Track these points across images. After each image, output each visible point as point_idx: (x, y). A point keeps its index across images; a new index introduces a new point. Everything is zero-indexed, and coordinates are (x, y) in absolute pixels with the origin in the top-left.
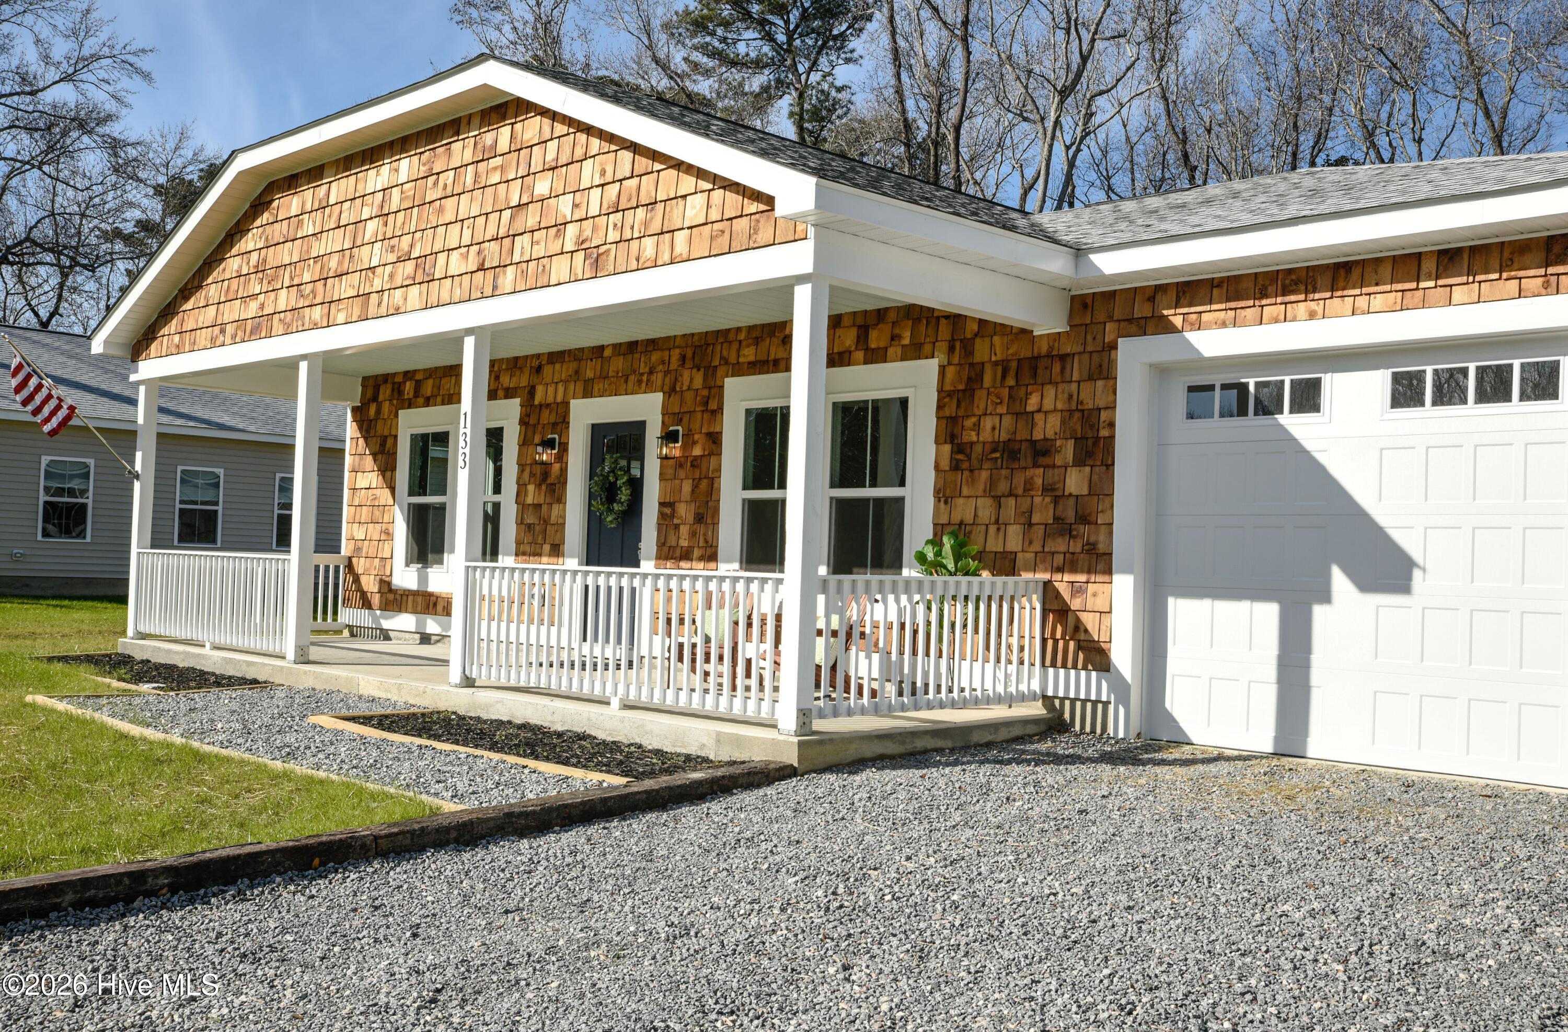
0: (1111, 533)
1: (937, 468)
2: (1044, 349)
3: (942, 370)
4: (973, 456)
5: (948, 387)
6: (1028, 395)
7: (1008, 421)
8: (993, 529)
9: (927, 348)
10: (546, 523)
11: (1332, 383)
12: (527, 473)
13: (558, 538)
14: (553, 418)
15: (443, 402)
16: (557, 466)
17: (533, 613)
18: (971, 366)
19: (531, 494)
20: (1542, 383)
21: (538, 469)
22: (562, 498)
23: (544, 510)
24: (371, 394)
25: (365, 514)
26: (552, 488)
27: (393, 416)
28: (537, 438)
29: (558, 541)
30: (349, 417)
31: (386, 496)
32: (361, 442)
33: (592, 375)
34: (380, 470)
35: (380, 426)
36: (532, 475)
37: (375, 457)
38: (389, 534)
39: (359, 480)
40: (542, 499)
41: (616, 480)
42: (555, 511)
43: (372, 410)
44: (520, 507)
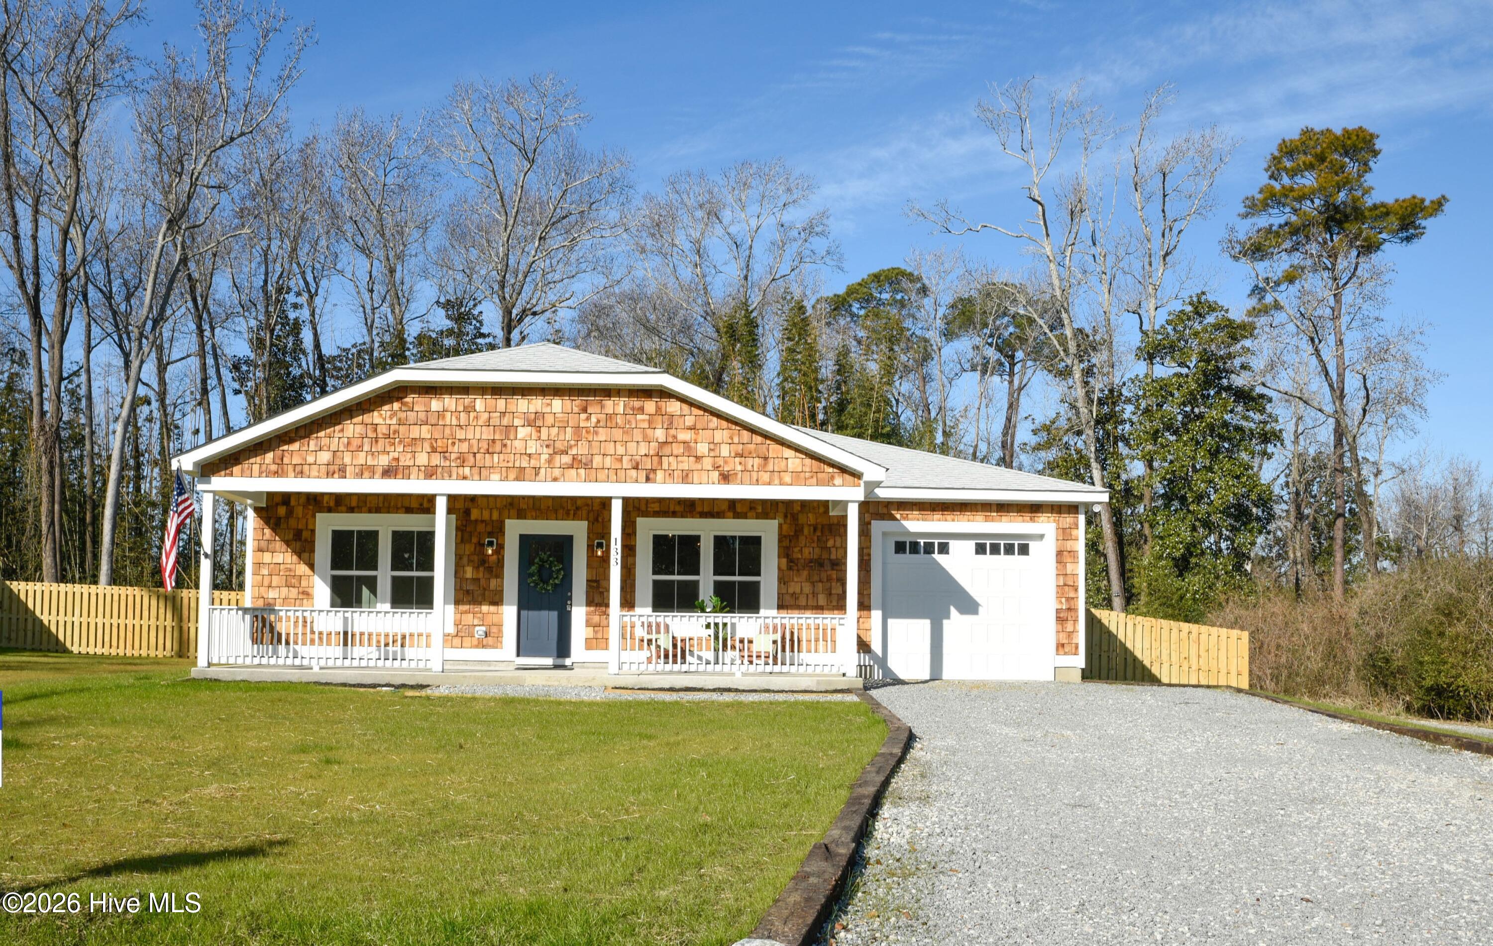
0: (870, 598)
1: (779, 569)
3: (780, 526)
5: (784, 533)
6: (827, 540)
7: (817, 550)
8: (810, 596)
9: (772, 515)
10: (485, 589)
11: (953, 544)
12: (465, 560)
13: (497, 599)
14: (489, 529)
15: (370, 511)
16: (495, 557)
17: (475, 642)
18: (796, 525)
19: (469, 573)
20: (1024, 550)
21: (475, 558)
22: (500, 575)
23: (483, 582)
24: (278, 499)
25: (276, 580)
26: (490, 570)
27: (309, 516)
28: (474, 540)
29: (497, 600)
30: (250, 513)
31: (303, 569)
32: (267, 531)
33: (525, 507)
34: (294, 552)
35: (293, 522)
36: (470, 561)
37: (288, 543)
38: (307, 594)
39: (267, 557)
40: (481, 575)
41: (550, 567)
42: (493, 583)
43: (282, 511)
44: (459, 580)
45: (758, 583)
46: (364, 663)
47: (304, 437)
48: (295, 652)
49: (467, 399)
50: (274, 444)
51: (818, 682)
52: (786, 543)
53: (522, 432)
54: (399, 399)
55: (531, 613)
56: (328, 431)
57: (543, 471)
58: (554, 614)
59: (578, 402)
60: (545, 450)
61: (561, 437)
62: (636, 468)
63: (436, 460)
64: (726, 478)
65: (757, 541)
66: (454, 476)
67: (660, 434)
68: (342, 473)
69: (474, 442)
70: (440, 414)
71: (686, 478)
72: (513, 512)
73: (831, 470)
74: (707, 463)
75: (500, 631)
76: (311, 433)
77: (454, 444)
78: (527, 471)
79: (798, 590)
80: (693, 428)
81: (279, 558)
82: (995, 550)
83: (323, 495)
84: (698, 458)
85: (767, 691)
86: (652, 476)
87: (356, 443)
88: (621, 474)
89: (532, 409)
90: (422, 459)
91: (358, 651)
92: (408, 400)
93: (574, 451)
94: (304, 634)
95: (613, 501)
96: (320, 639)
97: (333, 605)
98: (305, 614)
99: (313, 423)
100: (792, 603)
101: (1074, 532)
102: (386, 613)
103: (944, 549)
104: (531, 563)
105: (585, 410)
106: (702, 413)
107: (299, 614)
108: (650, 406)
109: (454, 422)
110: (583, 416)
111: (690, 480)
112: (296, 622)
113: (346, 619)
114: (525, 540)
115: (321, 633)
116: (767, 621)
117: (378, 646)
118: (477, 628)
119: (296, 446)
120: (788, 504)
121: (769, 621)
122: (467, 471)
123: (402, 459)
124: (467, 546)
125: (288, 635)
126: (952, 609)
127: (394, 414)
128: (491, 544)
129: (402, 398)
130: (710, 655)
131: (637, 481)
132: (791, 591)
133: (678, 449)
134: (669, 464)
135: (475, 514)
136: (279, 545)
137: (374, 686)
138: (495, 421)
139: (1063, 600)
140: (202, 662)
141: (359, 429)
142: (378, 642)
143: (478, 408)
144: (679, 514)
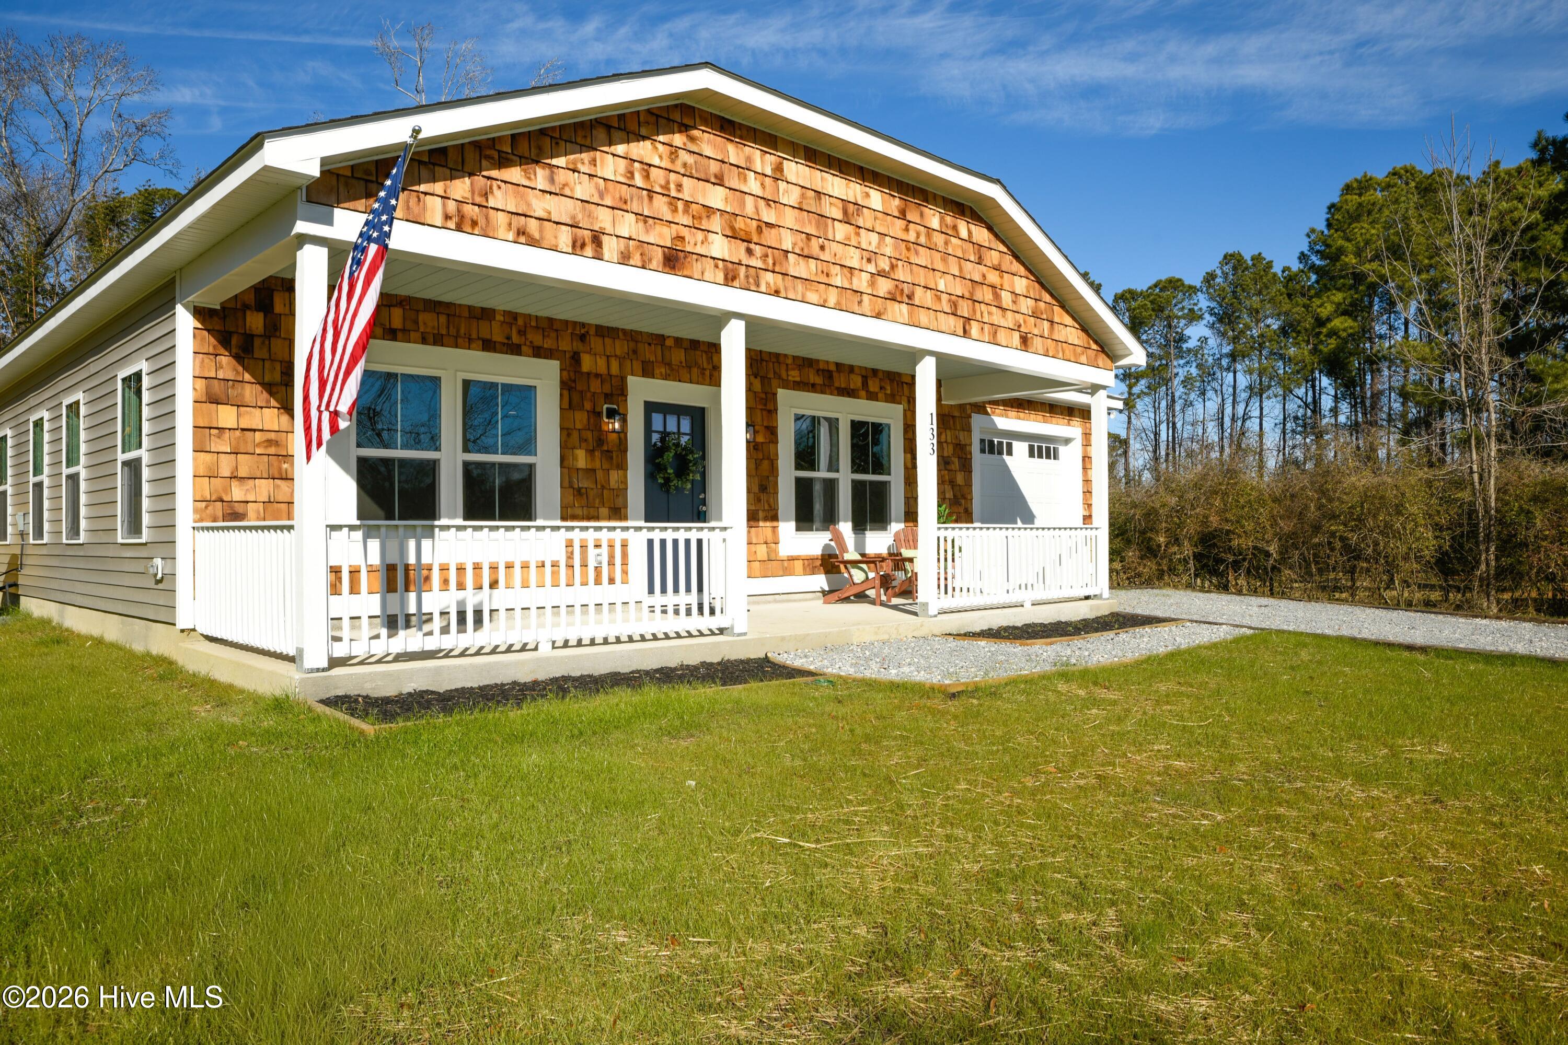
3: (905, 412)
9: (898, 398)
10: (603, 487)
11: (1015, 445)
12: (574, 438)
13: (618, 509)
14: (607, 389)
16: (614, 436)
19: (581, 459)
20: (1057, 454)
22: (622, 466)
28: (588, 406)
29: (618, 512)
30: (187, 321)
32: (225, 361)
33: (653, 358)
36: (583, 440)
39: (227, 416)
40: (597, 464)
42: (614, 476)
44: (566, 471)
45: (889, 485)
65: (887, 430)
72: (638, 364)
81: (251, 418)
82: (1041, 452)
97: (362, 514)
102: (457, 529)
103: (1009, 449)
114: (651, 410)
124: (578, 416)
128: (610, 414)
135: (587, 363)
136: (251, 391)
144: (818, 388)
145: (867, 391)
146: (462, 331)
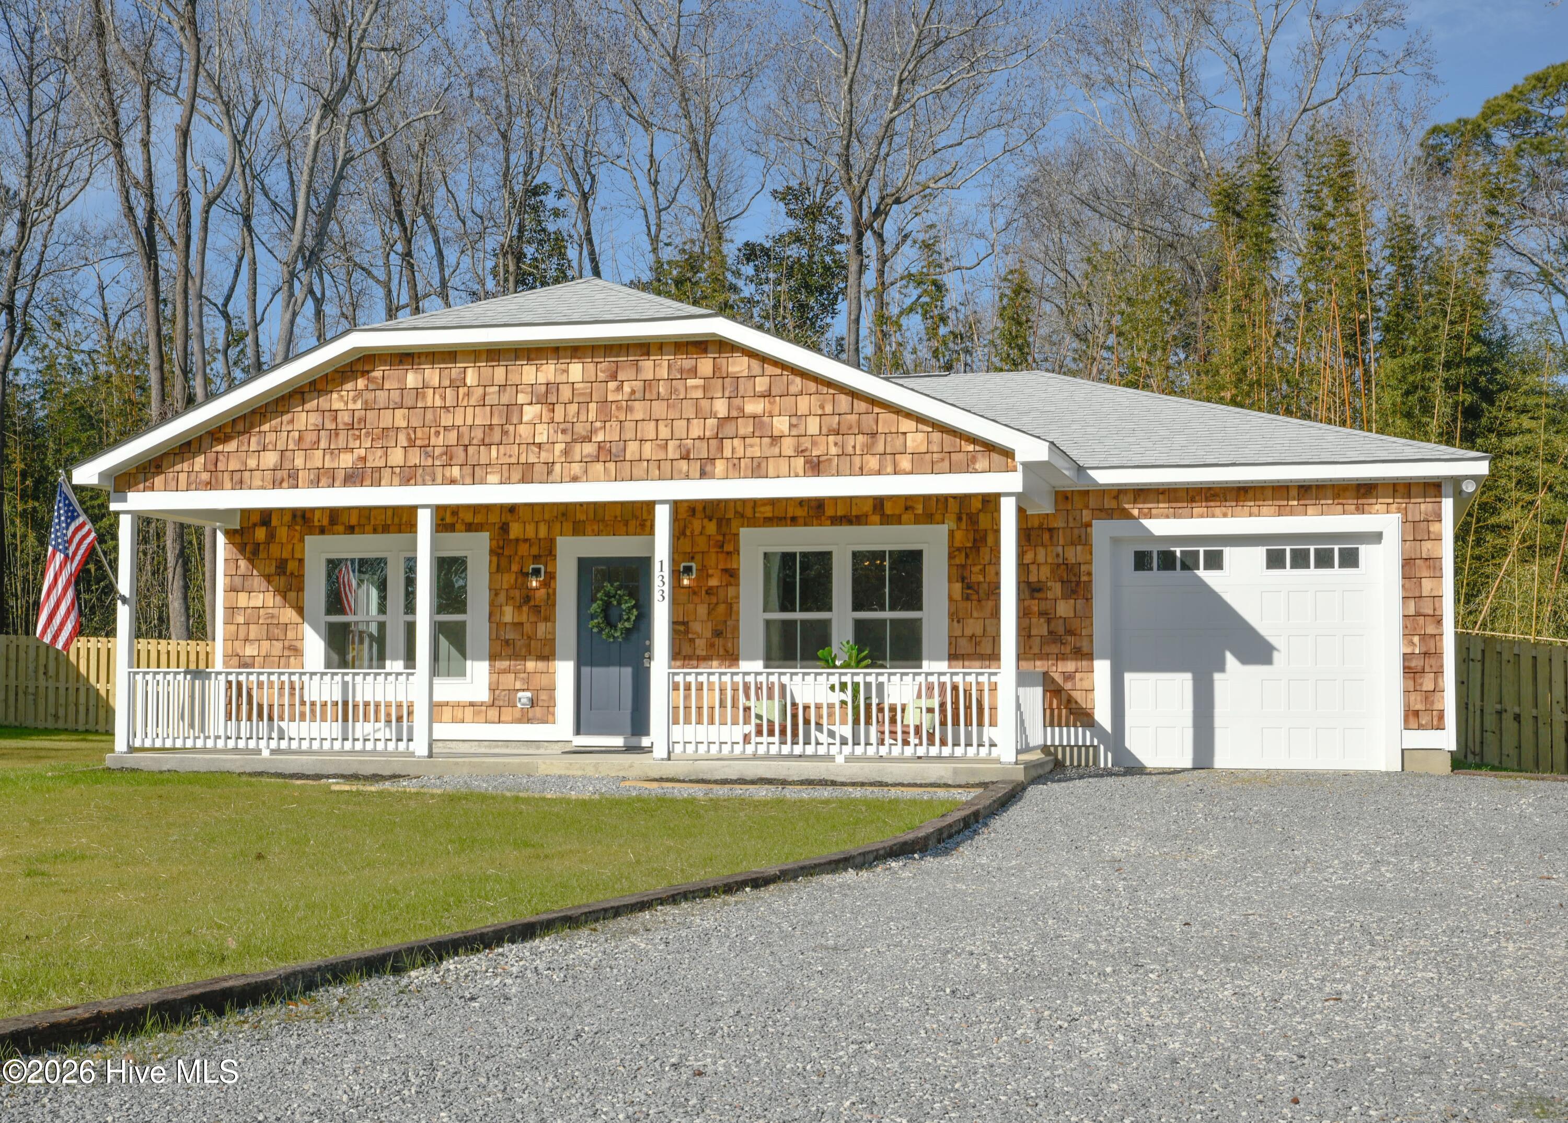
0: (1092, 641)
1: (951, 599)
2: (1036, 524)
3: (951, 534)
4: (981, 591)
5: (957, 544)
9: (938, 517)
10: (530, 639)
11: (1230, 554)
12: (502, 597)
13: (546, 651)
14: (535, 551)
15: (375, 531)
16: (543, 591)
17: (518, 715)
18: (976, 531)
19: (509, 614)
20: (1350, 559)
21: (517, 593)
22: (549, 618)
23: (527, 628)
24: (255, 518)
25: (254, 631)
26: (536, 609)
27: (295, 541)
28: (515, 568)
29: (547, 654)
30: (221, 539)
31: (289, 614)
32: (243, 563)
33: (583, 517)
34: (277, 591)
35: (275, 550)
36: (509, 598)
37: (268, 578)
38: (296, 651)
39: (243, 600)
40: (524, 618)
41: (619, 604)
42: (542, 628)
43: (261, 534)
44: (494, 625)
45: (919, 620)
46: (369, 746)
47: (244, 433)
48: (281, 731)
49: (455, 370)
50: (205, 444)
51: (956, 772)
52: (961, 559)
53: (530, 412)
54: (364, 373)
55: (595, 670)
56: (273, 422)
57: (557, 467)
58: (627, 672)
59: (605, 364)
60: (560, 437)
61: (583, 417)
62: (686, 457)
63: (415, 458)
64: (816, 467)
65: (915, 557)
66: (439, 479)
67: (721, 407)
68: (292, 480)
69: (464, 430)
70: (418, 392)
71: (757, 470)
72: (568, 526)
73: (971, 448)
74: (788, 446)
75: (552, 698)
76: (252, 426)
77: (437, 433)
78: (537, 468)
79: (979, 631)
80: (767, 395)
81: (257, 600)
82: (1300, 560)
83: (313, 510)
84: (776, 439)
85: (881, 784)
86: (708, 468)
87: (310, 437)
88: (666, 466)
89: (542, 379)
90: (396, 457)
91: (361, 729)
92: (377, 374)
93: (600, 437)
94: (292, 705)
95: (658, 508)
96: (313, 712)
97: (328, 665)
98: (294, 678)
99: (253, 412)
100: (971, 650)
101: (1434, 527)
102: (398, 674)
103: (1215, 561)
104: (593, 600)
105: (614, 377)
106: (779, 371)
107: (285, 678)
108: (705, 365)
109: (438, 403)
110: (612, 385)
111: (763, 472)
112: (281, 688)
113: (345, 684)
114: (584, 565)
115: (313, 704)
116: (930, 679)
117: (389, 722)
118: (520, 694)
119: (232, 446)
120: (963, 500)
121: (933, 679)
122: (456, 471)
123: (370, 458)
124: (506, 577)
125: (271, 706)
126: (1229, 657)
127: (359, 394)
128: (536, 572)
129: (368, 372)
130: (846, 731)
131: (687, 477)
132: (968, 632)
133: (746, 428)
134: (733, 449)
135: (515, 531)
136: (257, 581)
137: (318, 777)
138: (492, 399)
139: (1416, 639)
140: (120, 744)
141: (314, 419)
142: (388, 715)
143: (469, 382)
144: (801, 521)
145: (883, 515)
146: (404, 520)
